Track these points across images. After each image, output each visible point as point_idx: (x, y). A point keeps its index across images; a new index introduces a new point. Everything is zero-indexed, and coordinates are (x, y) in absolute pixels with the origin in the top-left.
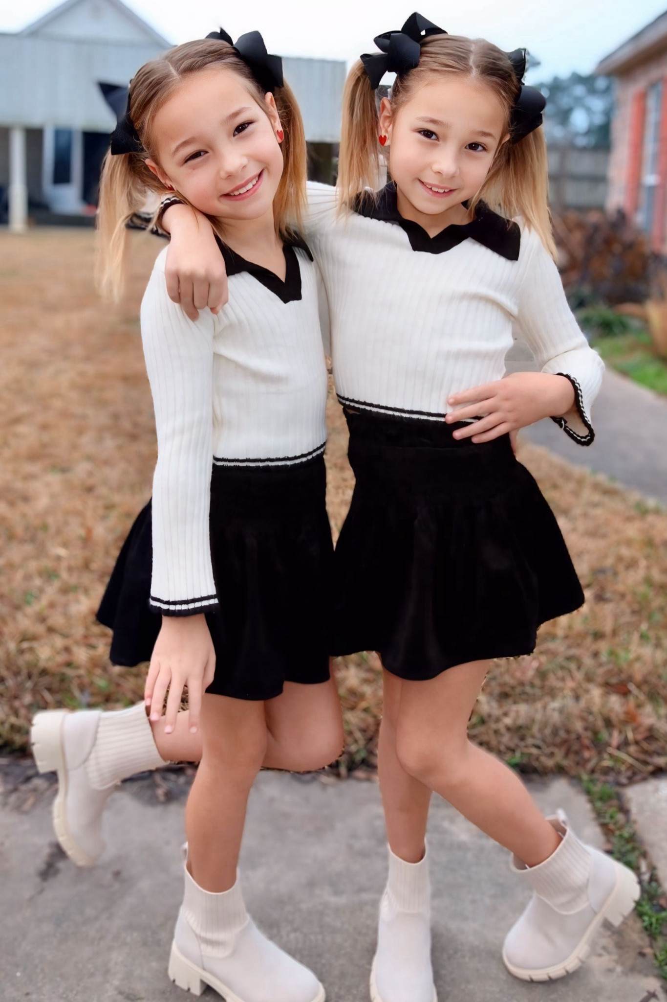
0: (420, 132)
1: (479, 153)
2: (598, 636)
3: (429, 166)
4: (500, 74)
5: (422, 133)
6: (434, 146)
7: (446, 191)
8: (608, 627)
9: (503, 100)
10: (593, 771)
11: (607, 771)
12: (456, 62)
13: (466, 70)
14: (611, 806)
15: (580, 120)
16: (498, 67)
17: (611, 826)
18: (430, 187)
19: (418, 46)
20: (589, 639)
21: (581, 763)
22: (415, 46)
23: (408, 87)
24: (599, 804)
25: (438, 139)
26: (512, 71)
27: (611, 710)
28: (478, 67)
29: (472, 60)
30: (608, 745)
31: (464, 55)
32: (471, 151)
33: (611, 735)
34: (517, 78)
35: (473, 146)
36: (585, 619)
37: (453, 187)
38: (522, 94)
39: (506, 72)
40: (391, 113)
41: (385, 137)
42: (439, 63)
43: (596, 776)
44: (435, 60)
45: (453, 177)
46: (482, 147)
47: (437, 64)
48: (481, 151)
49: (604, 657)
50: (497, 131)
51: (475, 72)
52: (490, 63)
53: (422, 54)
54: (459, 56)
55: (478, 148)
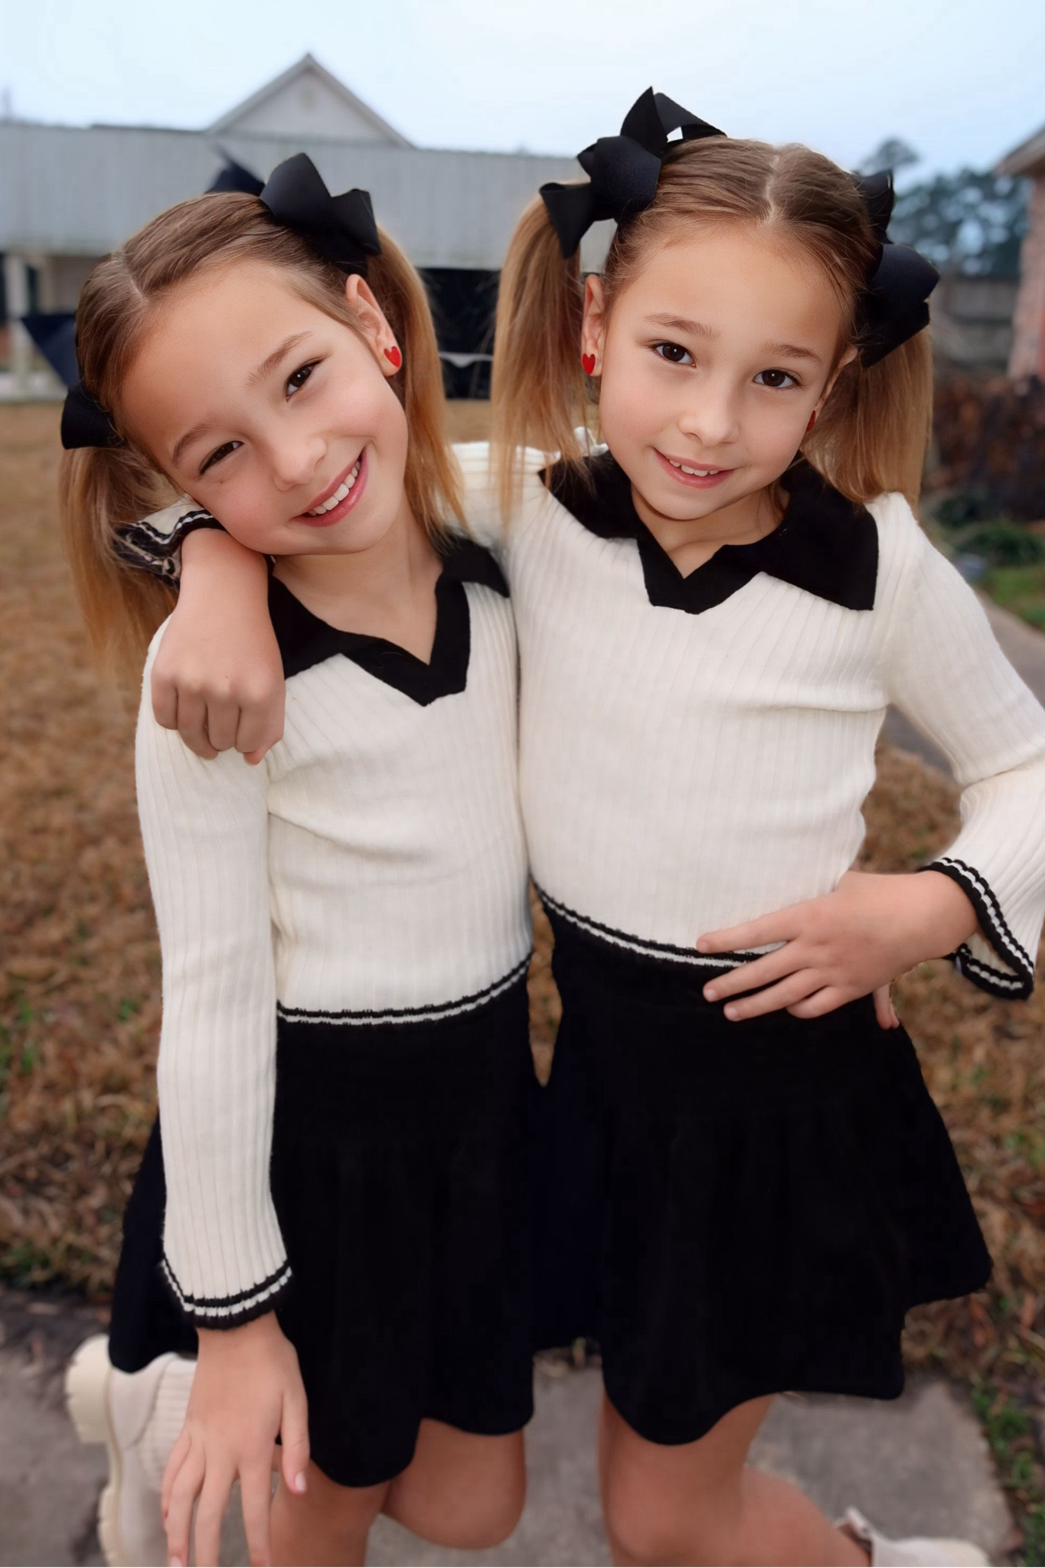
0: (654, 347)
1: (784, 393)
2: (1000, 1106)
3: (675, 420)
4: (829, 218)
5: (660, 349)
6: (685, 377)
7: (712, 473)
8: (1016, 1087)
9: (838, 275)
10: (990, 1371)
11: (1014, 1372)
12: (733, 193)
13: (757, 210)
14: (1021, 1449)
15: (971, 236)
16: (828, 203)
17: (1022, 1494)
18: (677, 465)
19: (657, 161)
20: (985, 1114)
21: (970, 1353)
22: (651, 161)
23: (632, 249)
24: (1001, 1445)
25: (693, 363)
26: (860, 210)
27: (1022, 1254)
28: (780, 202)
29: (769, 190)
30: (1017, 1319)
31: (752, 178)
32: (767, 389)
33: (1021, 1302)
34: (874, 227)
35: (773, 377)
36: (979, 1075)
37: (725, 466)
38: (883, 261)
39: (846, 214)
40: (602, 306)
41: (593, 356)
42: (700, 198)
43: (996, 1381)
44: (689, 191)
45: (725, 443)
46: (792, 378)
47: (690, 200)
48: (787, 388)
49: (1010, 1145)
50: (822, 344)
51: (774, 214)
52: (810, 193)
53: (663, 178)
54: (741, 180)
55: (782, 381)
